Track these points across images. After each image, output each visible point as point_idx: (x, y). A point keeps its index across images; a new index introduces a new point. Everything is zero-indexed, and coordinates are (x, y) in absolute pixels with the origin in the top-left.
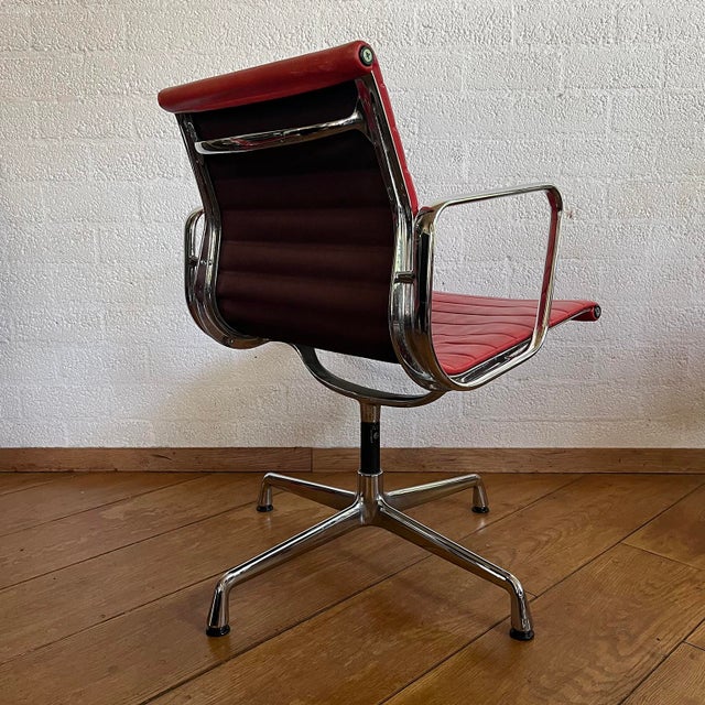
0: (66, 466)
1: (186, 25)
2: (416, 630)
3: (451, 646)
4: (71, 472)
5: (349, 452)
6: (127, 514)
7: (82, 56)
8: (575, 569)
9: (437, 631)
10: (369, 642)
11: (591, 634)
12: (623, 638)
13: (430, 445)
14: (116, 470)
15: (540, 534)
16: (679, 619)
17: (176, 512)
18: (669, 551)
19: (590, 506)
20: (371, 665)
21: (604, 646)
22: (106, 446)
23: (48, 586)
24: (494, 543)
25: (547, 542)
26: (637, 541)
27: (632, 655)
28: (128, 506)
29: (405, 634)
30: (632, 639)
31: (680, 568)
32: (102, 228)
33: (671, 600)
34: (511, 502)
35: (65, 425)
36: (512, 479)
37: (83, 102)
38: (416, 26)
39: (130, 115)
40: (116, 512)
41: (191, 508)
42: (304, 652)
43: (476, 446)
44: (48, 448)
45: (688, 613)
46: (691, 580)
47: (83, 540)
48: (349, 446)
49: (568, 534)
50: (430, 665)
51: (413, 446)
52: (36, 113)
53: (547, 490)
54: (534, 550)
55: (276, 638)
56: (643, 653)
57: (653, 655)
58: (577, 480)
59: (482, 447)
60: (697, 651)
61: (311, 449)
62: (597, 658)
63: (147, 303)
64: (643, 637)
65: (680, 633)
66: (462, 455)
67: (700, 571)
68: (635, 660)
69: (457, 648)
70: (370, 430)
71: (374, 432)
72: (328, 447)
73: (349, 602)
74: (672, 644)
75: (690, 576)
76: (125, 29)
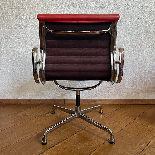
0: (9, 103)
1: (36, 3)
2: (88, 143)
3: (96, 147)
4: (10, 104)
5: (73, 100)
6: (23, 114)
7: (12, 10)
8: (123, 127)
9: (93, 143)
10: (78, 146)
11: (127, 144)
12: (134, 144)
13: (91, 98)
14: (20, 104)
15: (115, 119)
16: (146, 140)
17: (34, 114)
18: (144, 123)
19: (126, 112)
20: (78, 152)
21: (130, 146)
22: (18, 98)
23: (5, 132)
24: (105, 121)
25: (117, 121)
26: (137, 121)
27: (136, 149)
28: (23, 113)
29: (86, 144)
30: (136, 145)
31: (146, 127)
32: (17, 49)
33: (144, 135)
34: (109, 111)
35: (9, 94)
36: (109, 105)
37: (12, 21)
38: (88, 4)
39: (23, 24)
40: (20, 114)
41: (37, 113)
42: (63, 149)
43: (101, 98)
44: (5, 99)
45: (148, 138)
46: (148, 130)
47: (13, 121)
48: (73, 98)
49: (121, 119)
50: (91, 152)
51: (87, 98)
52: (2, 23)
53: (117, 109)
54: (114, 123)
55: (56, 145)
56: (139, 148)
57: (141, 149)
58: (123, 106)
59: (102, 98)
60: (150, 148)
61: (64, 99)
62: (129, 149)
63: (27, 66)
64: (138, 144)
65: (147, 143)
66: (98, 100)
67: (150, 128)
68: (137, 150)
69: (97, 147)
70: (78, 96)
71: (79, 97)
72: (68, 99)
73: (73, 136)
74: (145, 146)
75: (148, 129)
76: (22, 4)
